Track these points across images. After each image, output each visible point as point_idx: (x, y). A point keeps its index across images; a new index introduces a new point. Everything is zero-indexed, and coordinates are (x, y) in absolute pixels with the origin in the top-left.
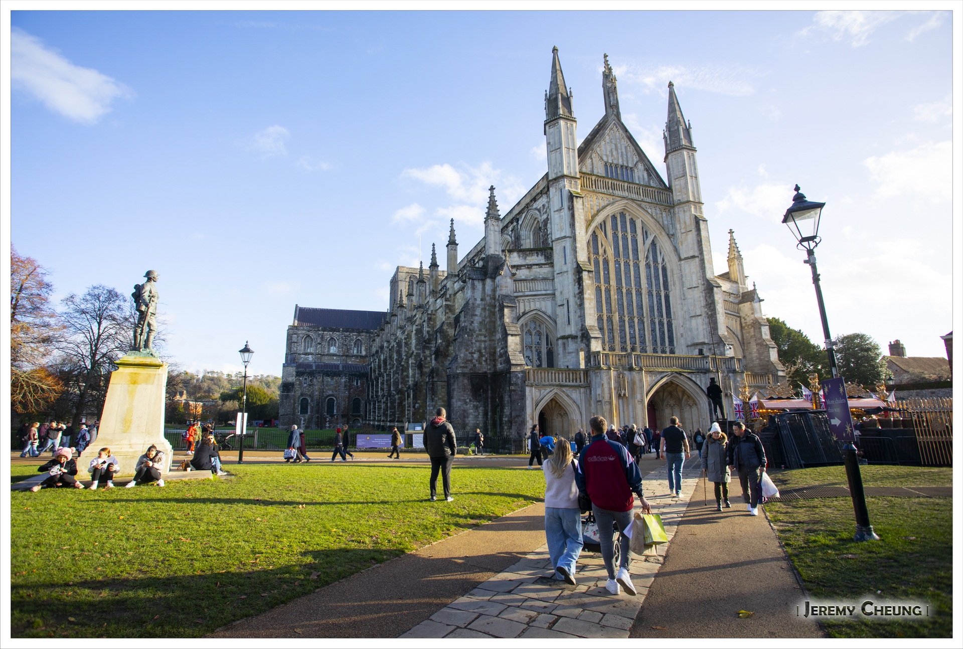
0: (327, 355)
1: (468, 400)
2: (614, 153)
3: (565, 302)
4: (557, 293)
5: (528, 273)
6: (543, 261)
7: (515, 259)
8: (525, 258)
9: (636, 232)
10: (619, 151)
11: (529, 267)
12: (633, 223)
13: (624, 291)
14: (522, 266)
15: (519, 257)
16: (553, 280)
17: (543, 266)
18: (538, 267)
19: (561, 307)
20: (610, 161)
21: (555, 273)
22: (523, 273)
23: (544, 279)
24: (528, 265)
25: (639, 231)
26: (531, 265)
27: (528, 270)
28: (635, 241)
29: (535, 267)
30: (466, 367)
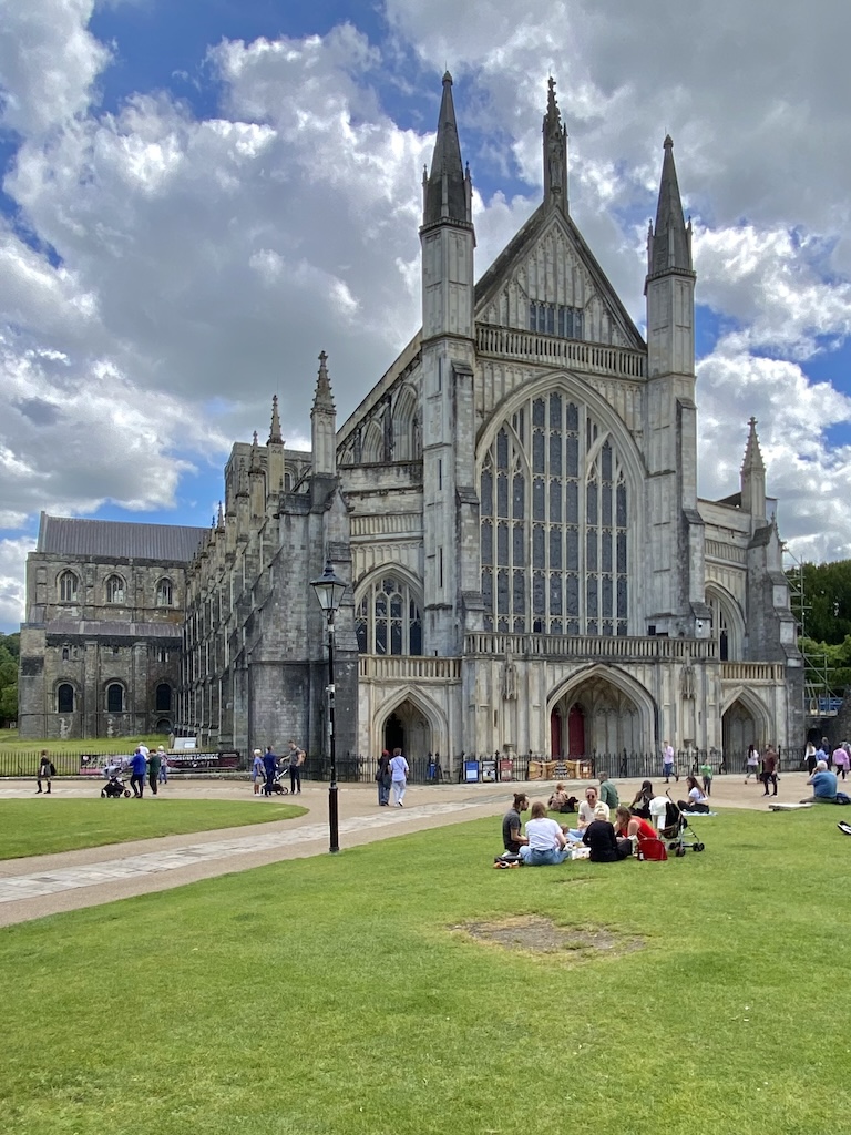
0: (105, 607)
1: (278, 702)
3: (437, 552)
4: (427, 537)
5: (380, 504)
6: (407, 484)
7: (359, 481)
8: (377, 480)
9: (577, 428)
11: (383, 493)
13: (548, 529)
14: (369, 492)
15: (366, 476)
16: (422, 514)
17: (407, 492)
18: (397, 493)
19: (432, 560)
20: (541, 298)
21: (426, 504)
22: (372, 504)
23: (408, 514)
24: (380, 491)
25: (582, 425)
26: (384, 490)
27: (381, 499)
28: (573, 444)
29: (394, 493)
30: (277, 653)
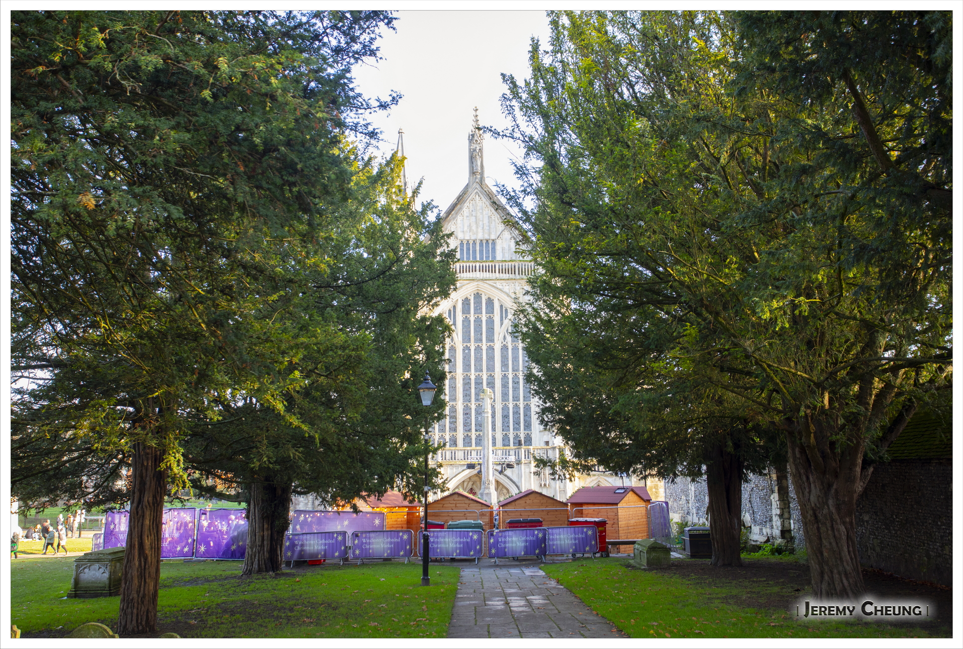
2: (474, 228)
9: (493, 313)
10: (481, 223)
12: (490, 302)
13: (473, 377)
20: (467, 238)
25: (497, 310)
28: (490, 322)
